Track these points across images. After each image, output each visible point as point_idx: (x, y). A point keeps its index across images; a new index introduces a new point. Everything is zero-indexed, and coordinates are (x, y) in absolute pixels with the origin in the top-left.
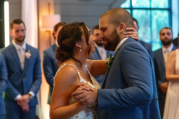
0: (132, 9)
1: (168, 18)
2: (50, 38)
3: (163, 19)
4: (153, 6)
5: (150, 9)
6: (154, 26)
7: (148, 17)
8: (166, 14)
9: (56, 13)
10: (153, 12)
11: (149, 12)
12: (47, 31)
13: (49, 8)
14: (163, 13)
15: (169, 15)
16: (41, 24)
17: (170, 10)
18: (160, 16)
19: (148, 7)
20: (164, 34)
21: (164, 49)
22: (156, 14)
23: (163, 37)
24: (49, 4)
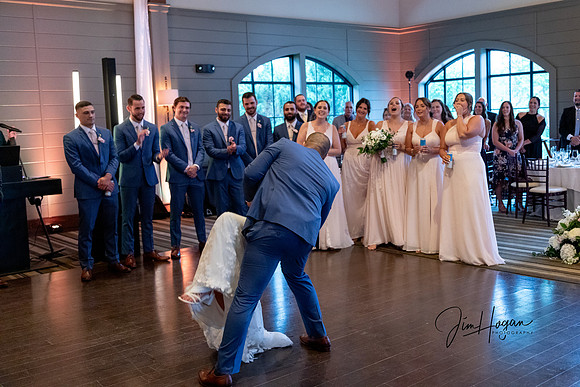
0: (253, 83)
1: (290, 92)
2: (168, 113)
4: (275, 80)
5: (273, 83)
8: (289, 87)
9: (173, 88)
11: (271, 86)
12: (164, 107)
13: (166, 82)
14: (285, 87)
15: (291, 89)
16: (157, 99)
17: (292, 84)
19: (270, 81)
20: (287, 109)
21: (288, 124)
22: (278, 88)
23: (287, 112)
24: (166, 78)
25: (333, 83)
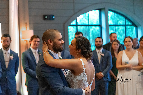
0: (77, 25)
1: (99, 30)
2: (27, 44)
3: (96, 31)
4: (90, 24)
5: (89, 25)
6: (91, 36)
7: (87, 30)
8: (98, 28)
9: (30, 29)
10: (90, 27)
11: (87, 27)
12: (25, 40)
13: (26, 26)
14: (96, 27)
15: (100, 28)
16: (21, 36)
17: (100, 26)
18: (94, 29)
19: (87, 24)
20: (97, 42)
21: (97, 51)
22: (92, 28)
23: (97, 43)
24: (26, 24)
25: (125, 25)
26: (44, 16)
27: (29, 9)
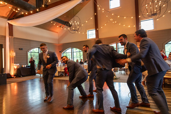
7: (34, 54)
14: (37, 53)
16: (10, 54)
26: (19, 49)
27: (14, 46)
